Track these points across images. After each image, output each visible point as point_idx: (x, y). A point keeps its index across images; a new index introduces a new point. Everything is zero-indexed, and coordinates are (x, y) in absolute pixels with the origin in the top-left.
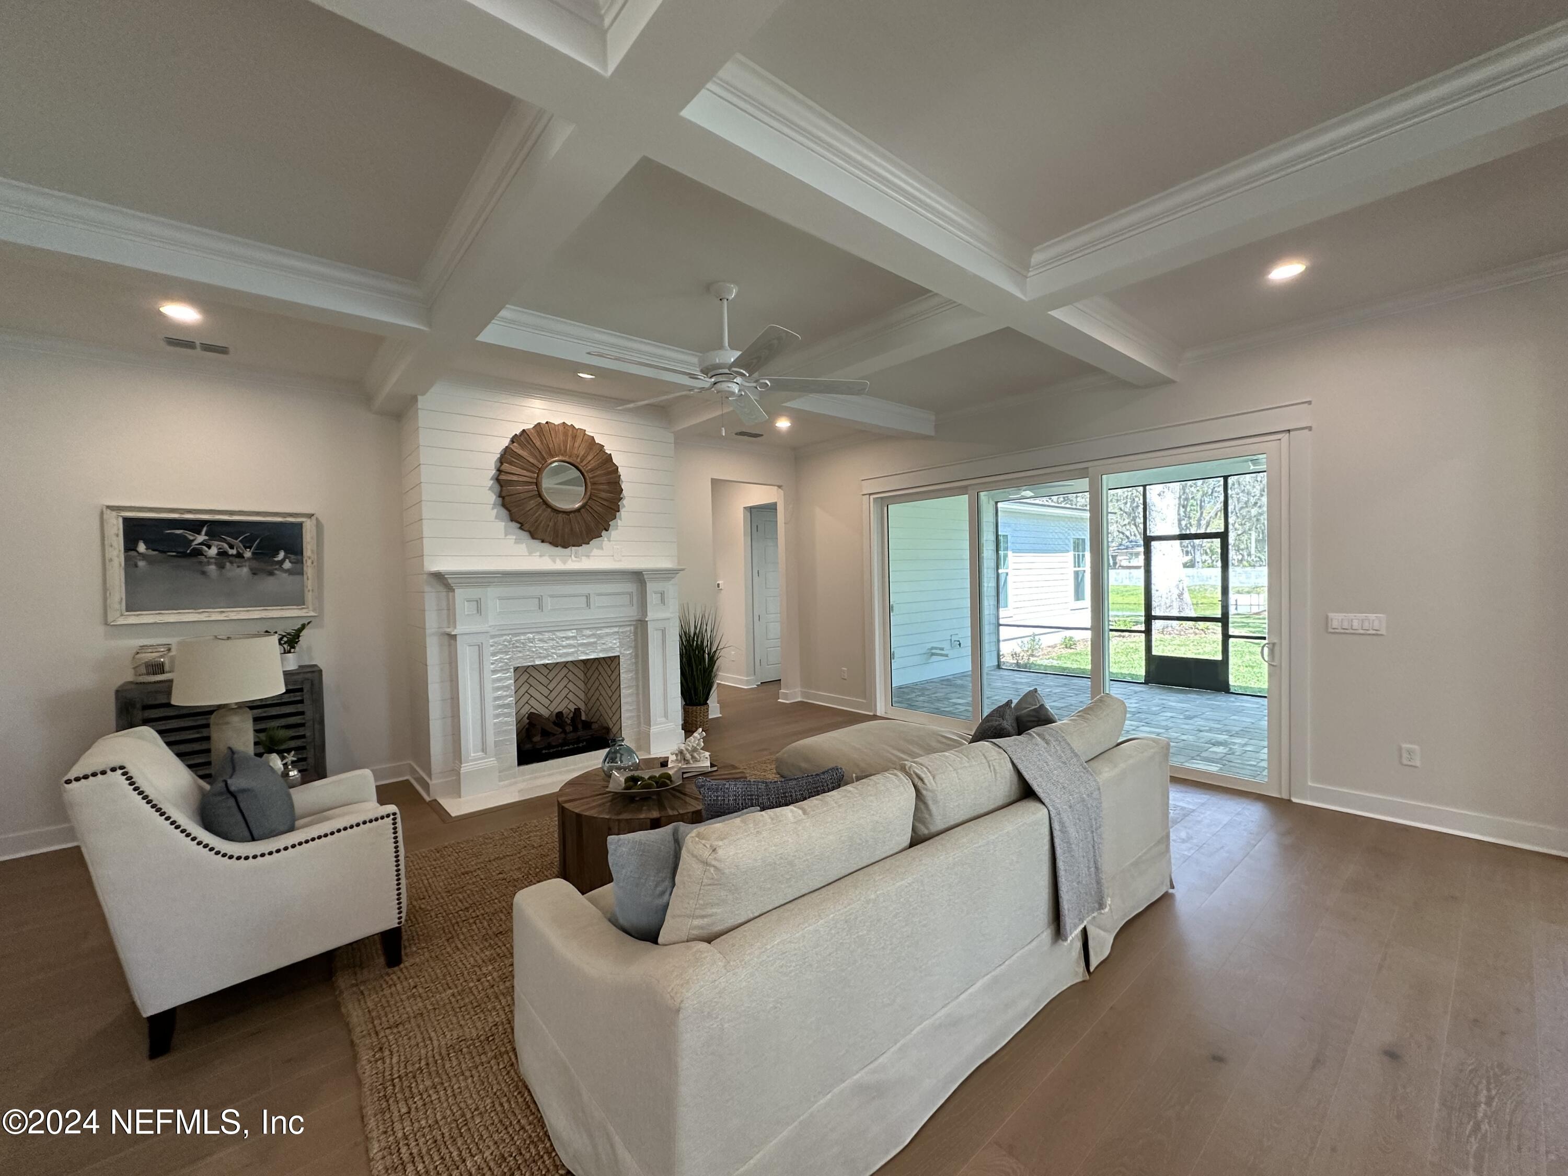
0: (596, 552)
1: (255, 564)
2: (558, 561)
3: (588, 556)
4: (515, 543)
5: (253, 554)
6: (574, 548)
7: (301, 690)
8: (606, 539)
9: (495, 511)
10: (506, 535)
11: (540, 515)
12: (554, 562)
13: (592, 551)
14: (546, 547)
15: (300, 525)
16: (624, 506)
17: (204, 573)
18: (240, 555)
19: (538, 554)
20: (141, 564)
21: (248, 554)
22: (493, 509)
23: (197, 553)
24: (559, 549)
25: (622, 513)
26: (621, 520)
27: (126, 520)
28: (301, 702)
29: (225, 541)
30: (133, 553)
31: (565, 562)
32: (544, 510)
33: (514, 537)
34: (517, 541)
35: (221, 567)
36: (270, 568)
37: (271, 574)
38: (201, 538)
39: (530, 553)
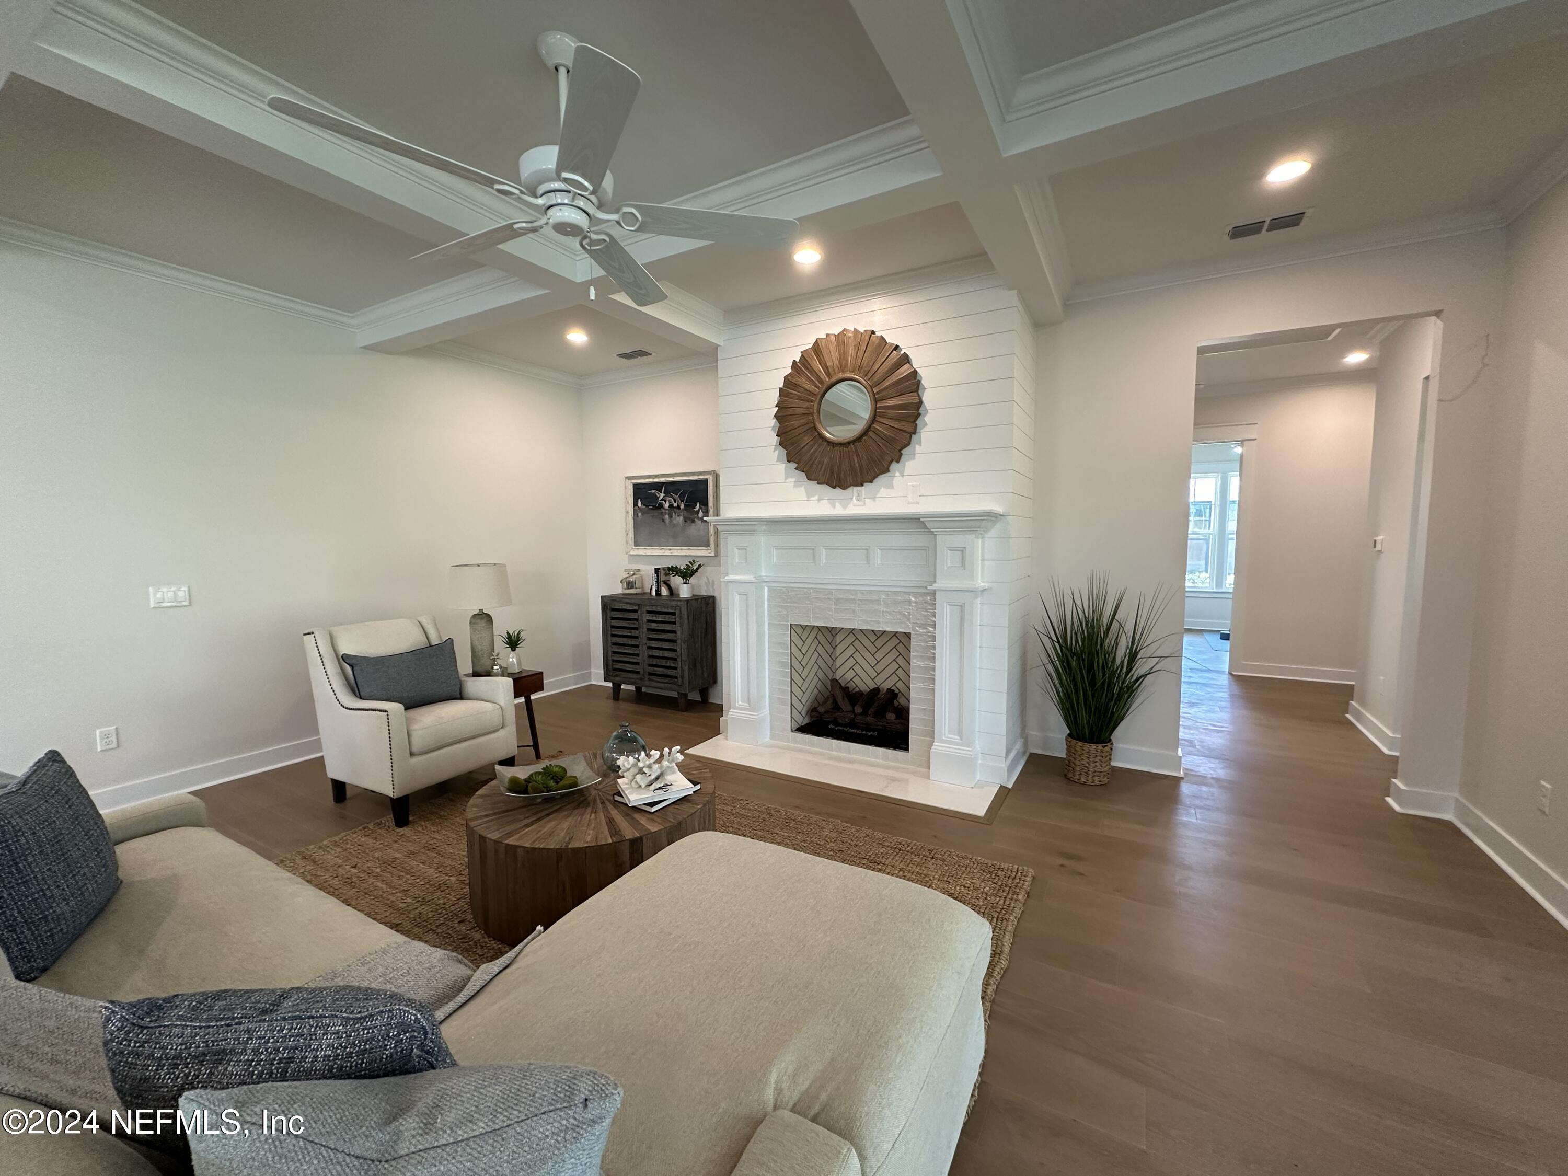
0: (883, 492)
1: (686, 514)
2: (837, 505)
3: (874, 498)
4: (795, 486)
5: (685, 506)
6: (856, 489)
7: (674, 614)
8: (897, 474)
9: (777, 452)
10: (786, 479)
11: (815, 452)
12: (834, 506)
13: (878, 491)
14: (825, 489)
15: (706, 481)
16: (926, 424)
17: (663, 521)
18: (678, 507)
19: (816, 498)
20: (640, 514)
21: (682, 507)
22: (775, 450)
23: (661, 506)
24: (838, 491)
25: (922, 434)
26: (920, 445)
27: (634, 485)
28: (674, 623)
29: (672, 497)
30: (636, 507)
31: (845, 507)
32: (820, 445)
33: (793, 480)
34: (797, 485)
35: (671, 516)
36: (692, 517)
37: (693, 521)
38: (662, 495)
39: (809, 496)
